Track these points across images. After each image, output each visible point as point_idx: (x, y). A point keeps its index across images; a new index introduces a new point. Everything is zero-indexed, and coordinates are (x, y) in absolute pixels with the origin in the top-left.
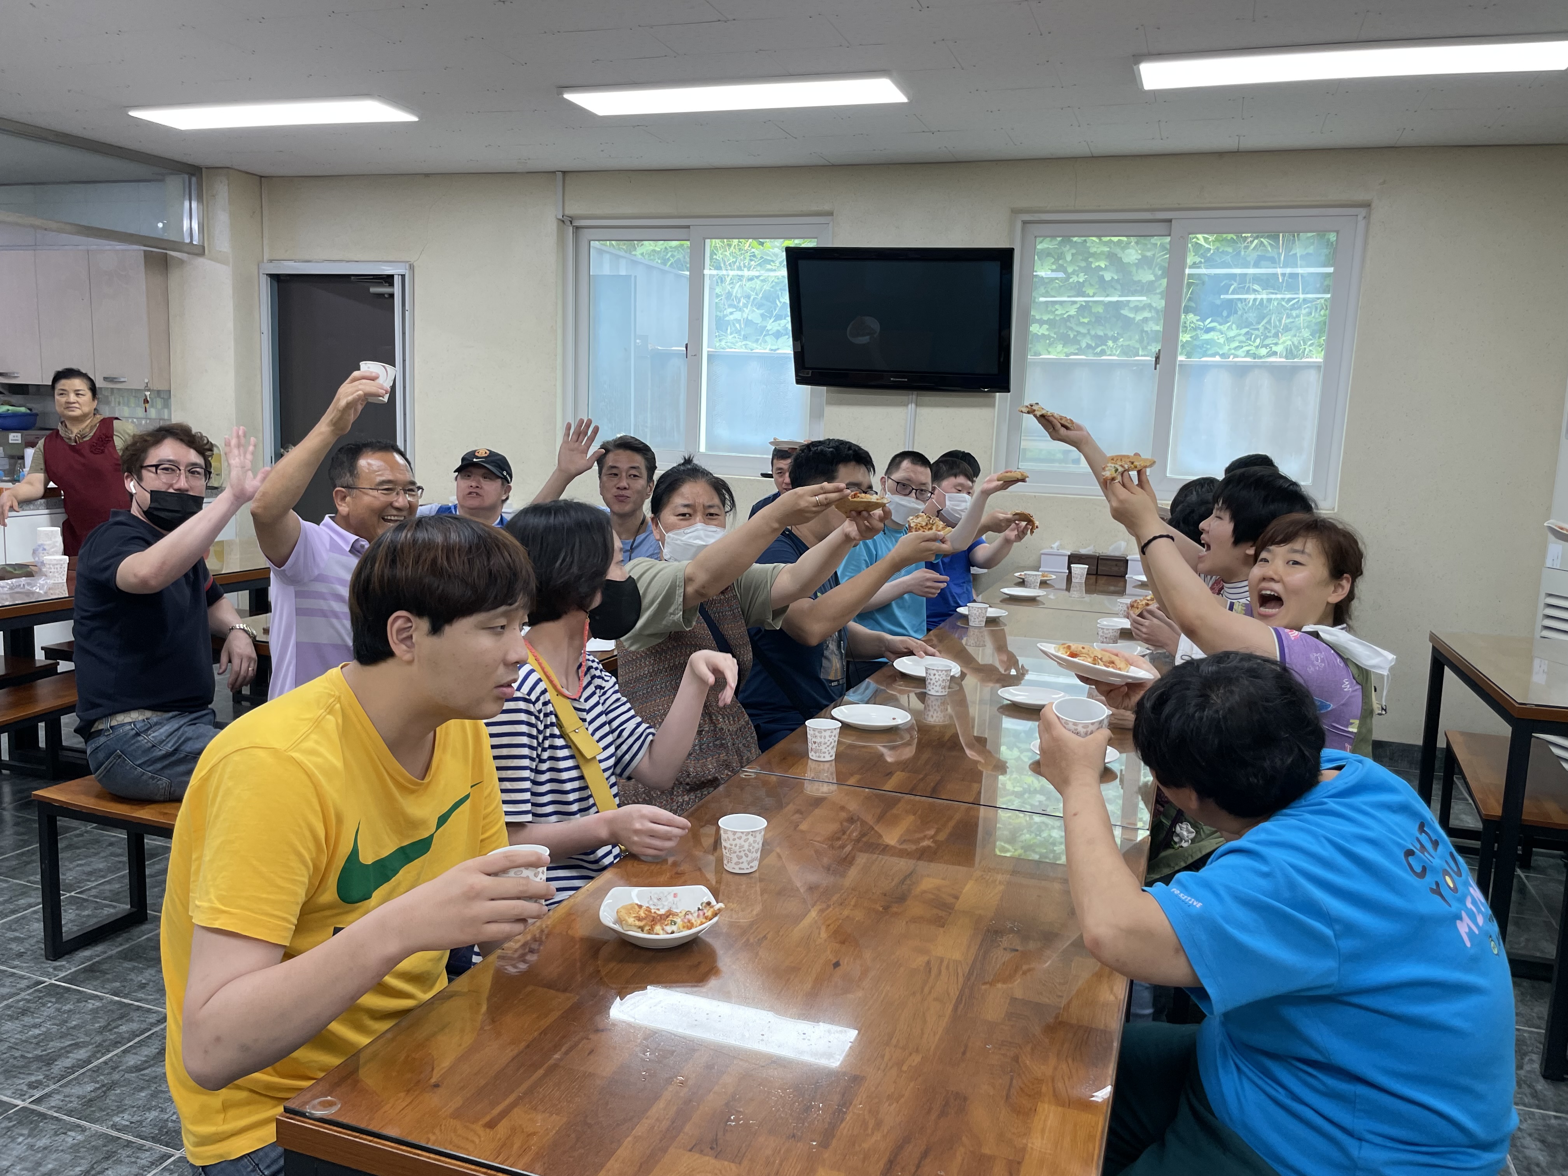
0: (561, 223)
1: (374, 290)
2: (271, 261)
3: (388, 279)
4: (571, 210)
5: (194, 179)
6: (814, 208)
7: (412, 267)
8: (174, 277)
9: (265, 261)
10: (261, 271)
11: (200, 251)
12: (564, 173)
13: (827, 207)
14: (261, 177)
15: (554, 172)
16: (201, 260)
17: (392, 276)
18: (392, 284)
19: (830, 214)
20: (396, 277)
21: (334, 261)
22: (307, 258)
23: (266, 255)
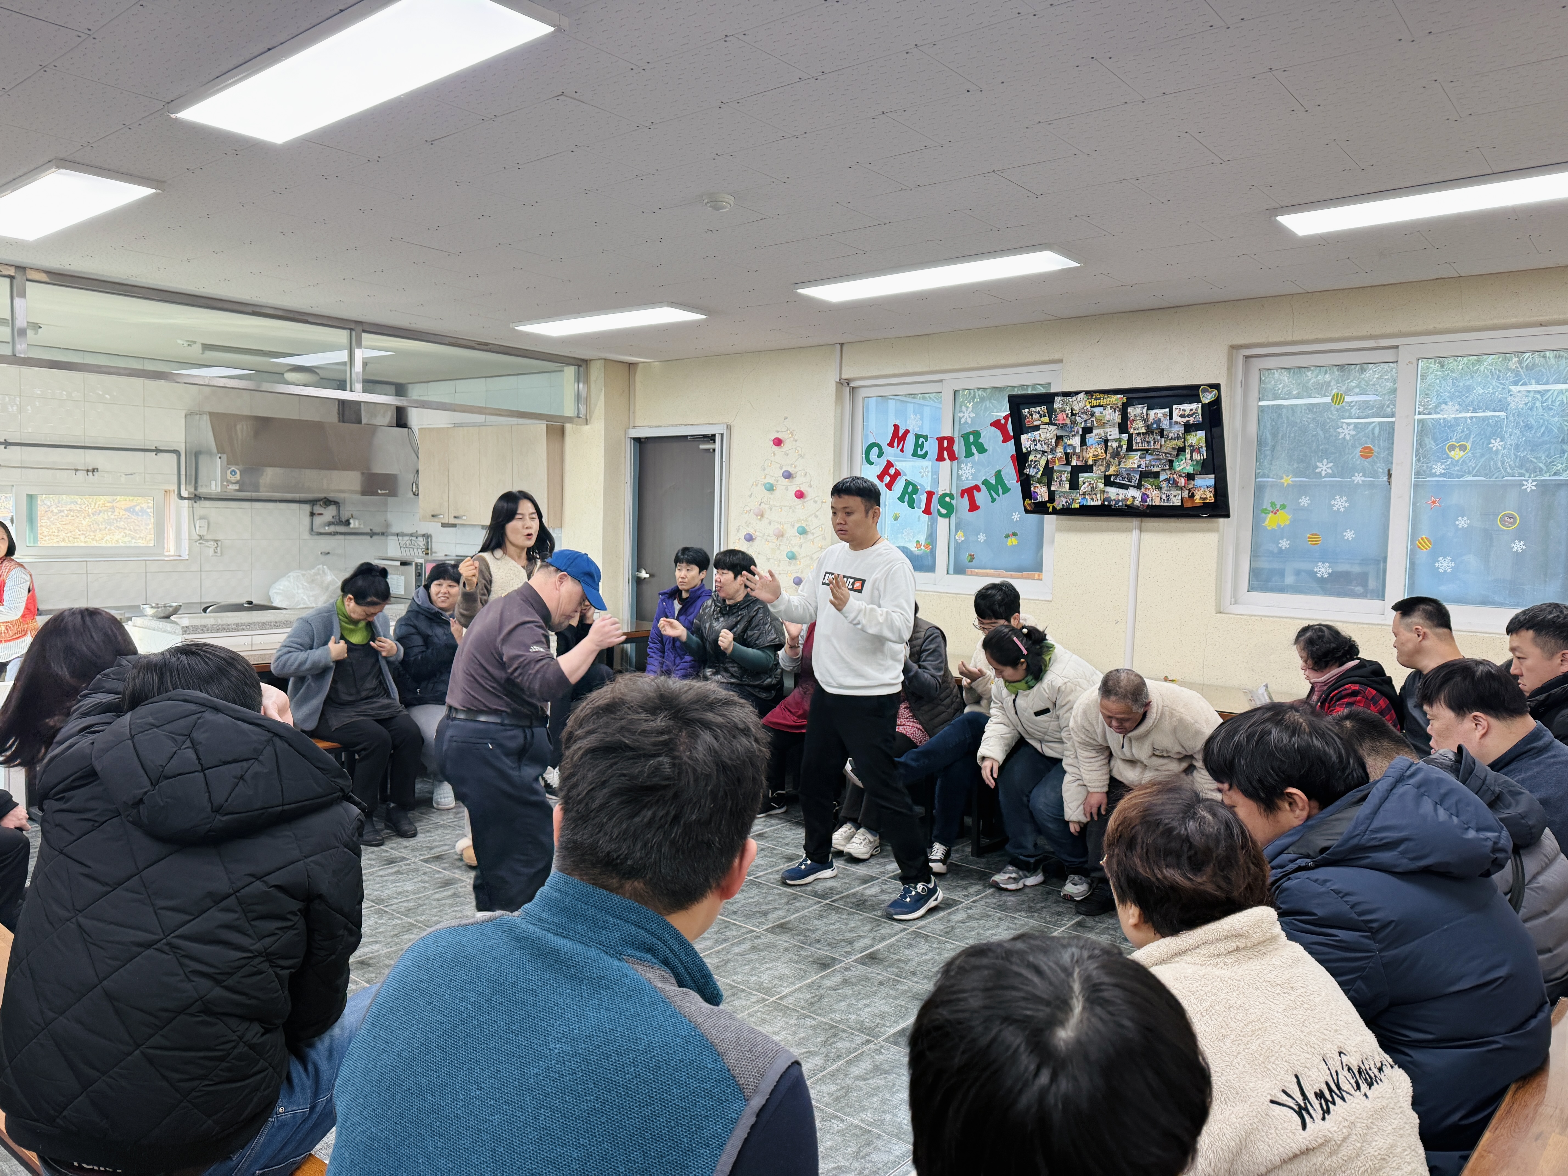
0: (840, 385)
1: (702, 447)
2: (634, 427)
4: (847, 374)
5: (581, 369)
7: (729, 427)
8: (568, 442)
9: (630, 428)
10: (627, 436)
11: (584, 422)
12: (842, 344)
13: (1057, 356)
14: (630, 364)
15: (834, 345)
16: (585, 429)
17: (714, 436)
18: (714, 441)
19: (1059, 362)
20: (717, 436)
21: (676, 425)
22: (660, 424)
23: (631, 425)
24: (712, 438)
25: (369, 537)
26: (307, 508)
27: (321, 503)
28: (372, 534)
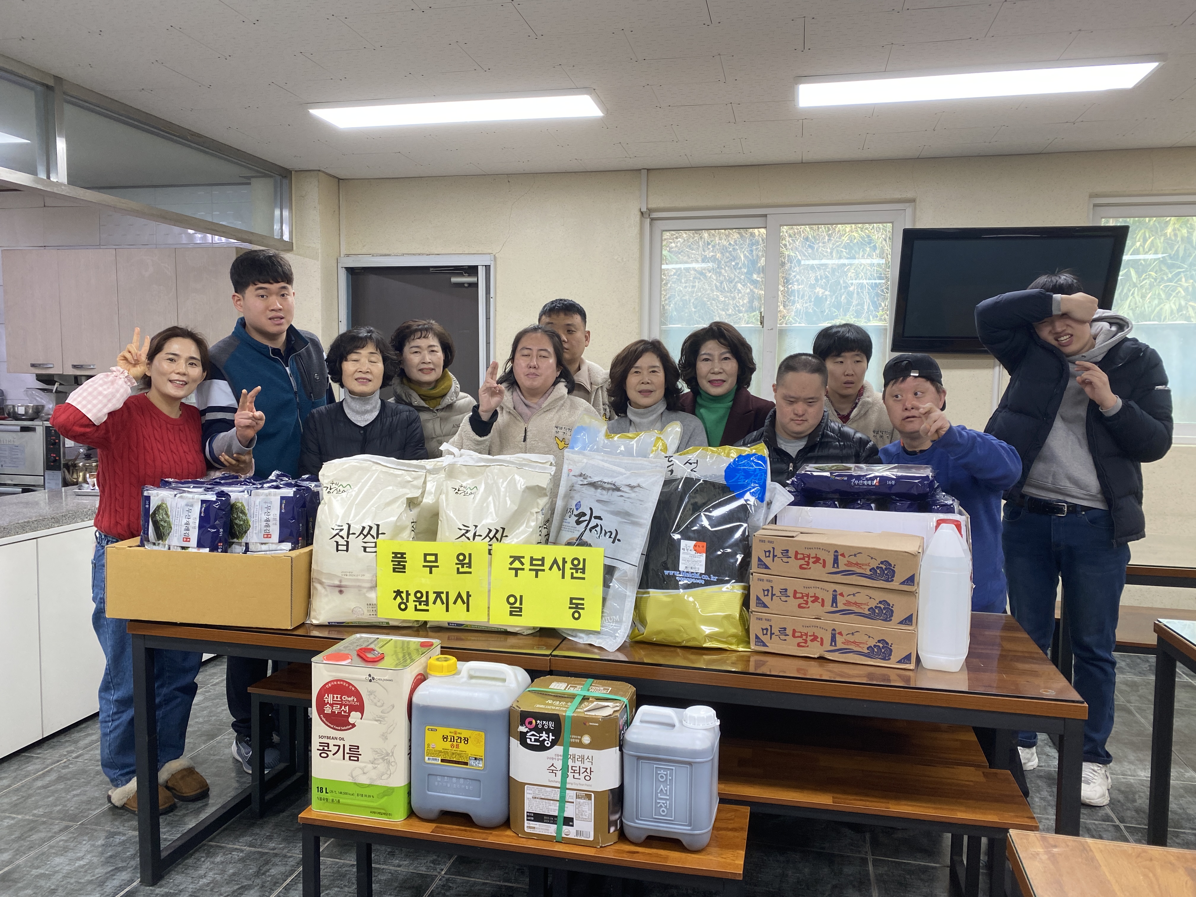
0: (643, 216)
2: (348, 255)
3: (472, 270)
4: (653, 203)
5: (284, 181)
6: (897, 195)
7: (496, 257)
9: (342, 255)
10: (340, 265)
12: (648, 170)
13: (910, 195)
14: (339, 179)
15: (640, 170)
17: (477, 266)
18: (475, 275)
19: (913, 201)
20: (480, 268)
21: (414, 255)
22: (387, 252)
23: (344, 252)
24: (469, 270)
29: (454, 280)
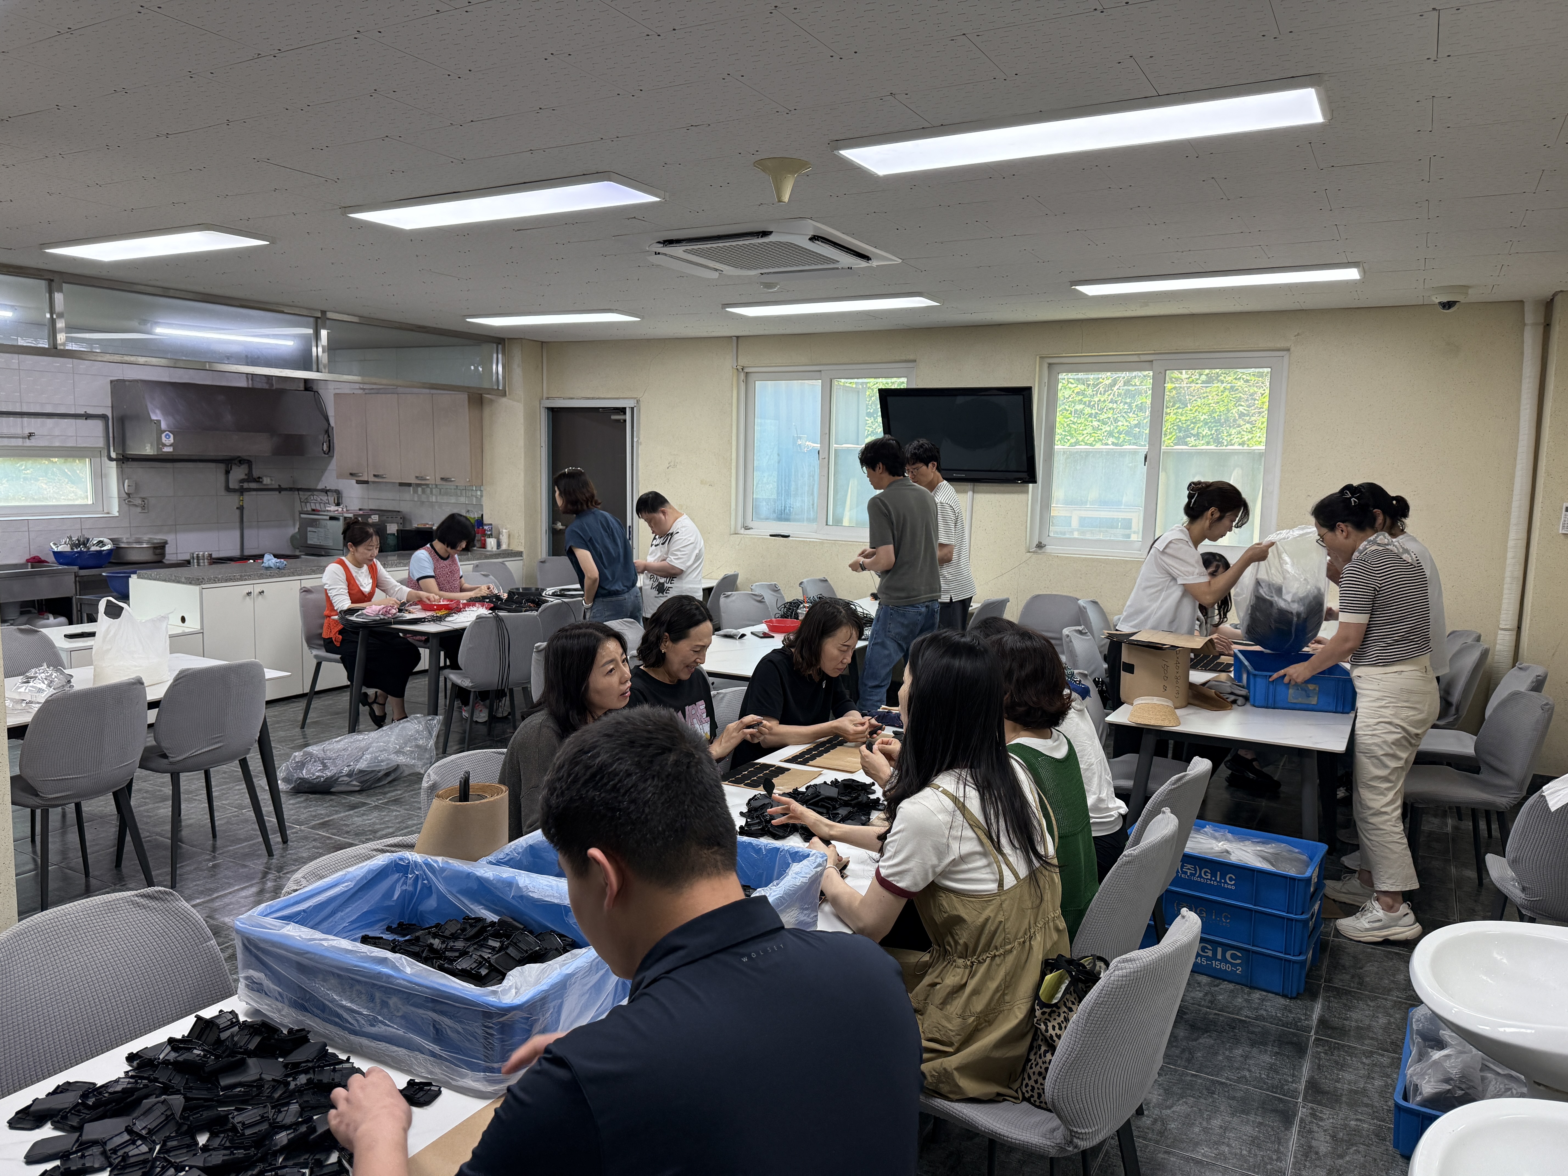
0: (736, 371)
2: (548, 398)
4: (743, 361)
5: (500, 346)
6: (904, 357)
7: (638, 402)
8: (487, 412)
9: (543, 399)
10: (542, 406)
11: (504, 394)
12: (738, 337)
13: (912, 357)
14: (542, 343)
15: (731, 337)
16: (504, 400)
17: (625, 408)
18: (625, 413)
19: (915, 361)
20: (628, 409)
21: (589, 398)
22: (572, 396)
23: (545, 396)
24: (623, 410)
25: (277, 493)
26: (222, 467)
27: (236, 462)
28: (280, 489)
29: (614, 417)
